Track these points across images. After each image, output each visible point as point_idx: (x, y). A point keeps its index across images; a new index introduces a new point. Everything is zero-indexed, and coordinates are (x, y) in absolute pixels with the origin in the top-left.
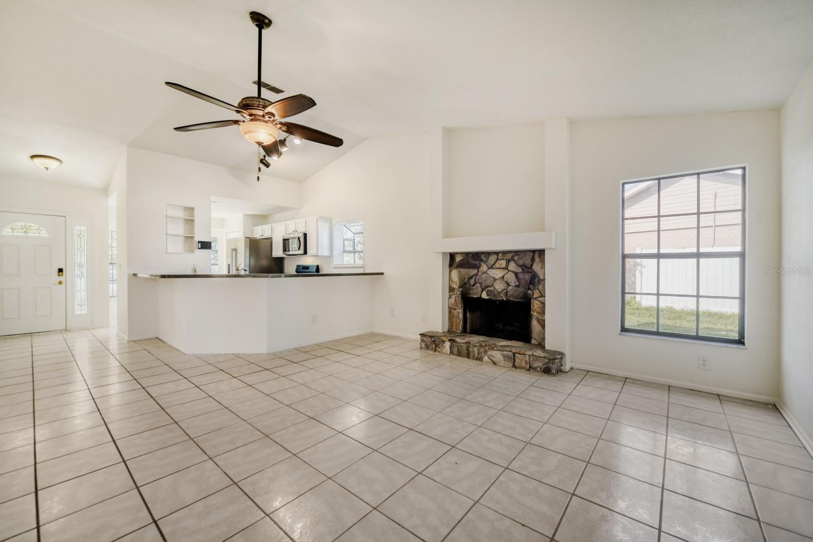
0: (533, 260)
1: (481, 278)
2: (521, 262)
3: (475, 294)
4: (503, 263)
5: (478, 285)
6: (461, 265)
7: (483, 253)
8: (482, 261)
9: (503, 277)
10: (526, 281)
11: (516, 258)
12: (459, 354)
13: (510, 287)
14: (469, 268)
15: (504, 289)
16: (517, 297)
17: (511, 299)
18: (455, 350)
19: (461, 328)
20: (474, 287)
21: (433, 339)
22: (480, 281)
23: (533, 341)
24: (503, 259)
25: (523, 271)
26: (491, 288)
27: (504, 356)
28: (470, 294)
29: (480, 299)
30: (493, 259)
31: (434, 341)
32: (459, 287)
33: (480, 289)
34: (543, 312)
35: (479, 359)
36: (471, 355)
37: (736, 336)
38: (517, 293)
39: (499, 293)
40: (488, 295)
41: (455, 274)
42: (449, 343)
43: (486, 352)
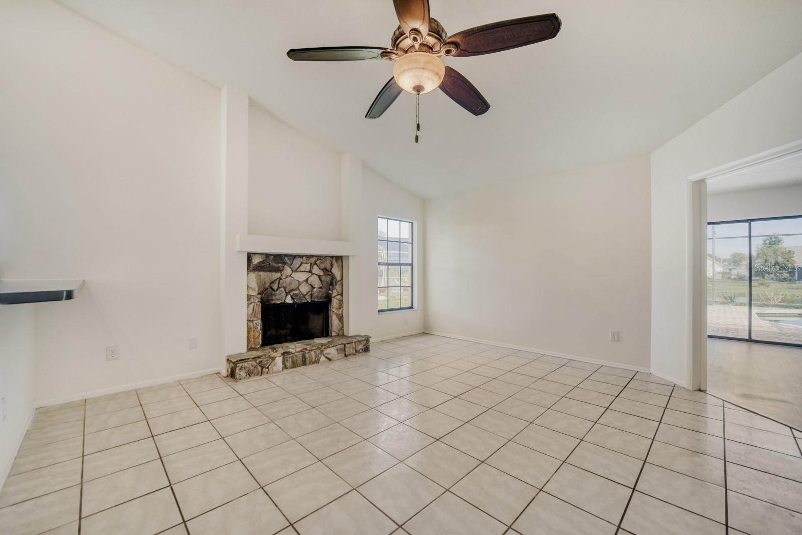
0: (332, 265)
1: (286, 282)
2: (323, 266)
3: (278, 300)
4: (307, 267)
5: (282, 289)
6: (259, 268)
7: (286, 255)
8: (285, 263)
9: (307, 280)
10: (327, 283)
11: (318, 262)
12: (294, 365)
13: (315, 290)
14: (270, 271)
15: (309, 292)
16: (321, 298)
17: (316, 300)
18: (289, 364)
19: (261, 341)
20: (277, 292)
21: (258, 361)
22: (284, 285)
23: (334, 334)
24: (306, 263)
25: (325, 274)
26: (297, 292)
27: (338, 350)
28: (272, 300)
29: (284, 305)
30: (297, 262)
31: (261, 362)
32: (259, 294)
33: (284, 294)
34: (341, 306)
35: (317, 361)
36: (308, 361)
37: (410, 306)
38: (321, 294)
39: (304, 296)
40: (293, 299)
41: (253, 275)
42: (281, 358)
43: (322, 351)
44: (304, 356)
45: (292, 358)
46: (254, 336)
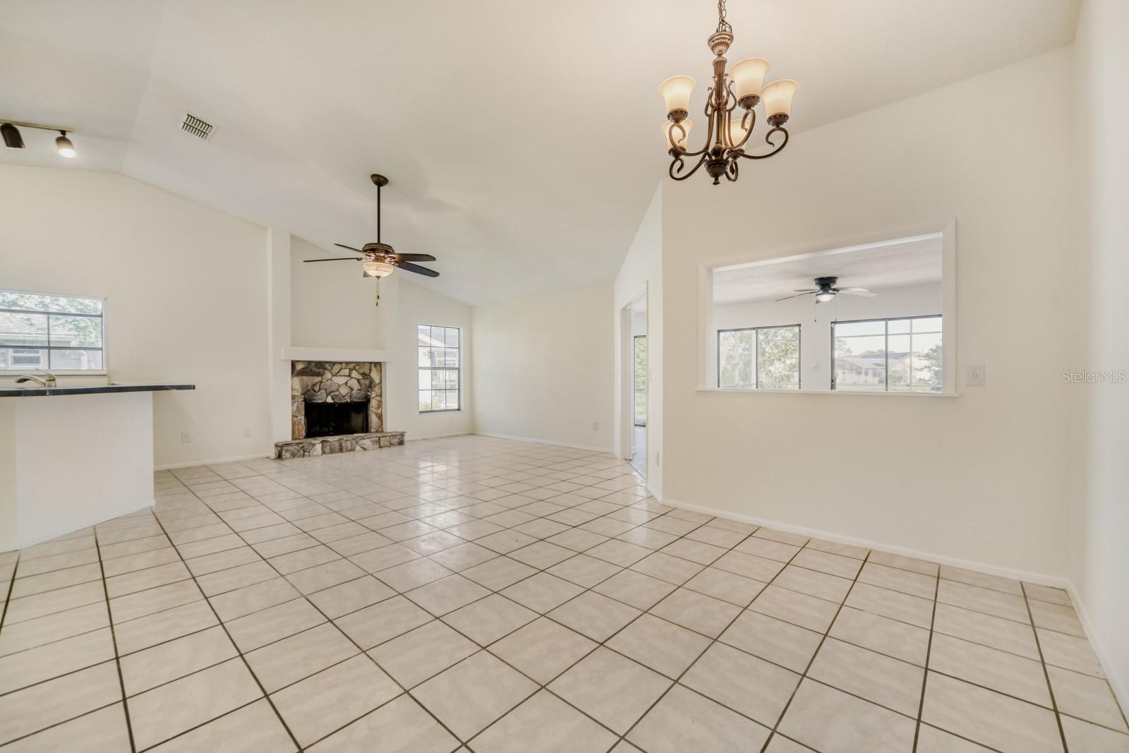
0: (370, 370)
1: (326, 385)
2: (361, 371)
3: (320, 399)
4: (346, 372)
5: (323, 391)
6: (303, 373)
7: (326, 362)
8: (325, 369)
9: (346, 383)
10: (366, 386)
11: (357, 368)
12: (332, 451)
13: (354, 391)
14: (312, 375)
15: (348, 393)
16: (360, 399)
17: (355, 400)
18: (327, 450)
19: (304, 434)
20: (319, 393)
21: (301, 446)
22: (325, 387)
23: (373, 430)
24: (345, 368)
25: (363, 378)
26: (337, 393)
27: (372, 442)
28: (314, 400)
29: (325, 404)
30: (337, 368)
31: (303, 447)
32: (302, 394)
33: (325, 395)
34: (380, 405)
35: (352, 450)
36: (344, 449)
37: (457, 408)
38: (360, 395)
39: (344, 397)
40: (333, 399)
41: (297, 379)
42: (321, 445)
43: (357, 442)
44: (341, 445)
45: (330, 446)
46: (298, 429)
